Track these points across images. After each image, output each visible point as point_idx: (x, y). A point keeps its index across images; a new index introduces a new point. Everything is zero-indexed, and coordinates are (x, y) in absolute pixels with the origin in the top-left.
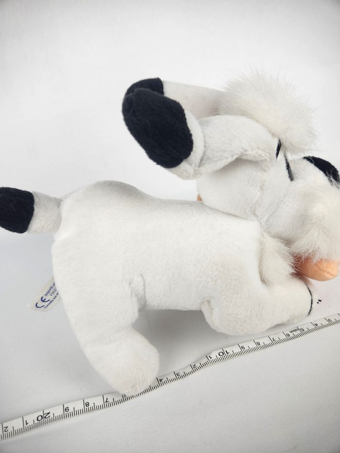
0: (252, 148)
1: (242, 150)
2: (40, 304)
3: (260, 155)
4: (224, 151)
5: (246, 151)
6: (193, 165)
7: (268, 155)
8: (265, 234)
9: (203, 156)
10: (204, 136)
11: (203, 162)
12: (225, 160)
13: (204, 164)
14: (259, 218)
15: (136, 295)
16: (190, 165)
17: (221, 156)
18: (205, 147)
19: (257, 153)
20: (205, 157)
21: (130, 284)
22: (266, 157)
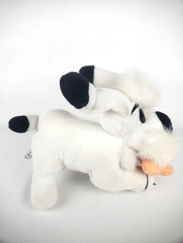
0: (116, 107)
1: (111, 107)
2: (27, 156)
3: (120, 111)
4: (103, 106)
5: (113, 108)
6: (89, 109)
7: (125, 111)
8: (125, 145)
9: (94, 106)
10: (96, 98)
11: (94, 108)
12: (103, 110)
13: (94, 109)
14: (123, 138)
15: (61, 161)
16: (87, 109)
17: (102, 108)
18: (96, 102)
19: (119, 110)
20: (95, 107)
21: (58, 155)
22: (123, 112)
